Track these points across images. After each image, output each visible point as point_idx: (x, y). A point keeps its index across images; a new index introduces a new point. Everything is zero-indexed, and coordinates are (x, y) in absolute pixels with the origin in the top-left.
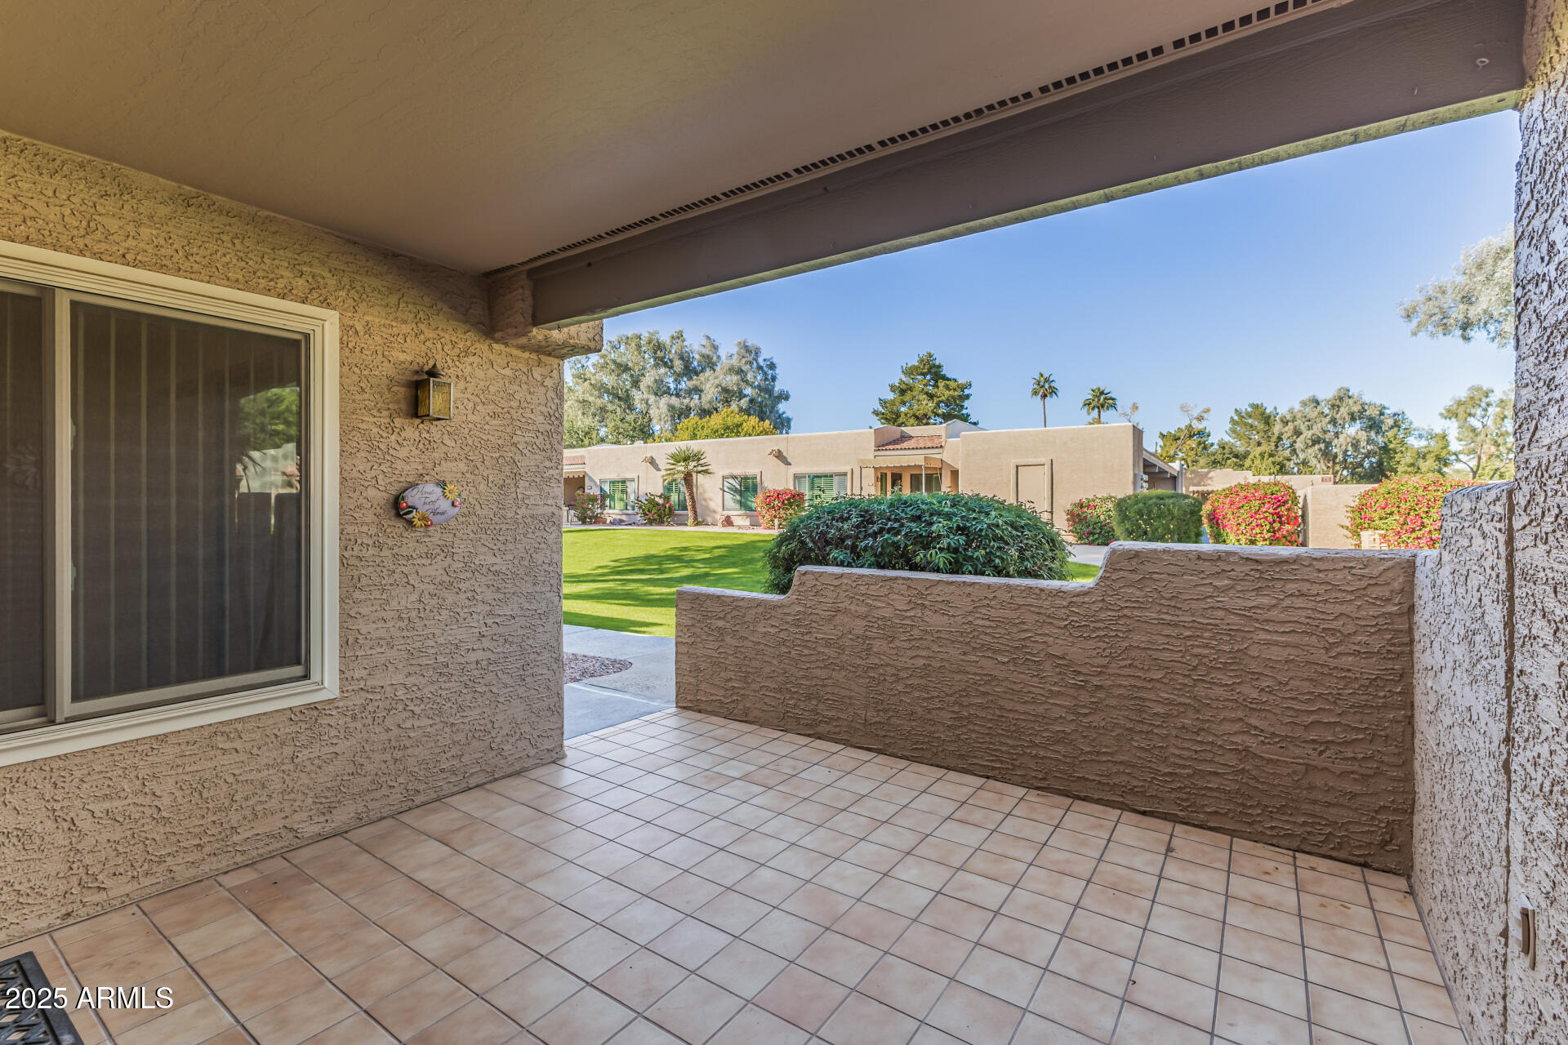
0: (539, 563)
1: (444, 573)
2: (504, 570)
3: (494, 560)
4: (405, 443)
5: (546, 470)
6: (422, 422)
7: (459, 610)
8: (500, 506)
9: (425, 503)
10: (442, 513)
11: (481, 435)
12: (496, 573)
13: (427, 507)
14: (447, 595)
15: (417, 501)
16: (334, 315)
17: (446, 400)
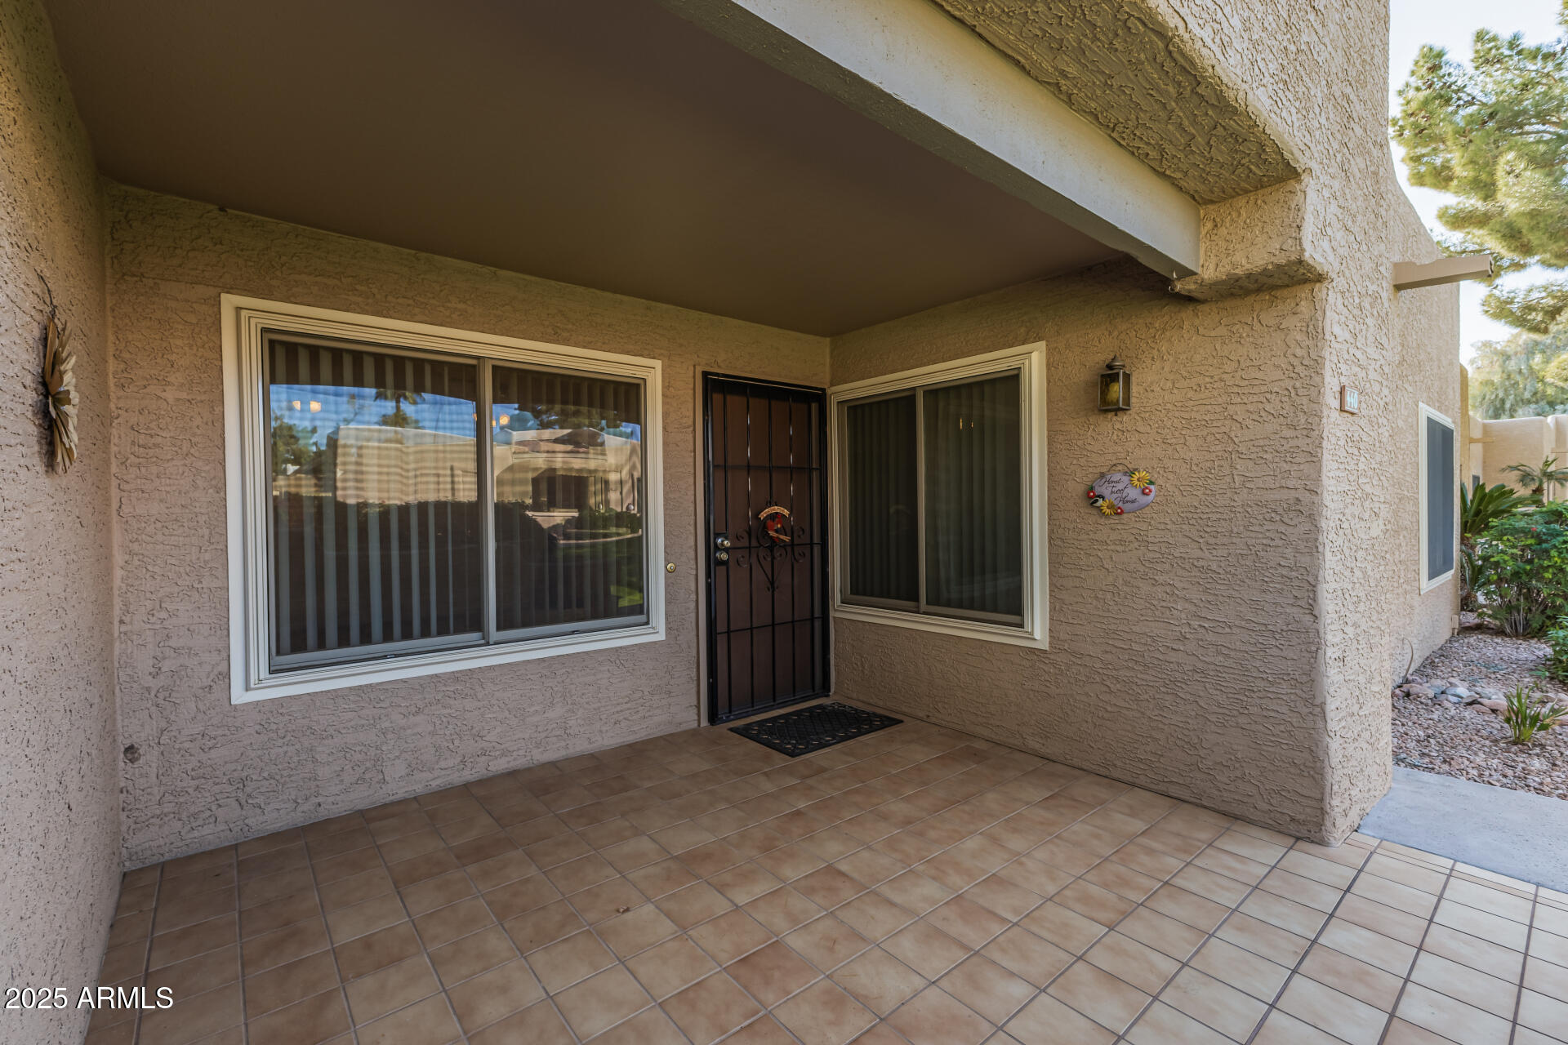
0: (1271, 564)
1: (1138, 562)
2: (1214, 567)
3: (1199, 553)
4: (1099, 437)
5: (1283, 442)
6: (1116, 415)
7: (1155, 603)
8: (1209, 492)
9: (1112, 492)
10: (1133, 502)
11: (1183, 414)
12: (1200, 569)
13: (1115, 496)
14: (1141, 585)
15: (1105, 490)
16: (1042, 344)
17: (1117, 390)
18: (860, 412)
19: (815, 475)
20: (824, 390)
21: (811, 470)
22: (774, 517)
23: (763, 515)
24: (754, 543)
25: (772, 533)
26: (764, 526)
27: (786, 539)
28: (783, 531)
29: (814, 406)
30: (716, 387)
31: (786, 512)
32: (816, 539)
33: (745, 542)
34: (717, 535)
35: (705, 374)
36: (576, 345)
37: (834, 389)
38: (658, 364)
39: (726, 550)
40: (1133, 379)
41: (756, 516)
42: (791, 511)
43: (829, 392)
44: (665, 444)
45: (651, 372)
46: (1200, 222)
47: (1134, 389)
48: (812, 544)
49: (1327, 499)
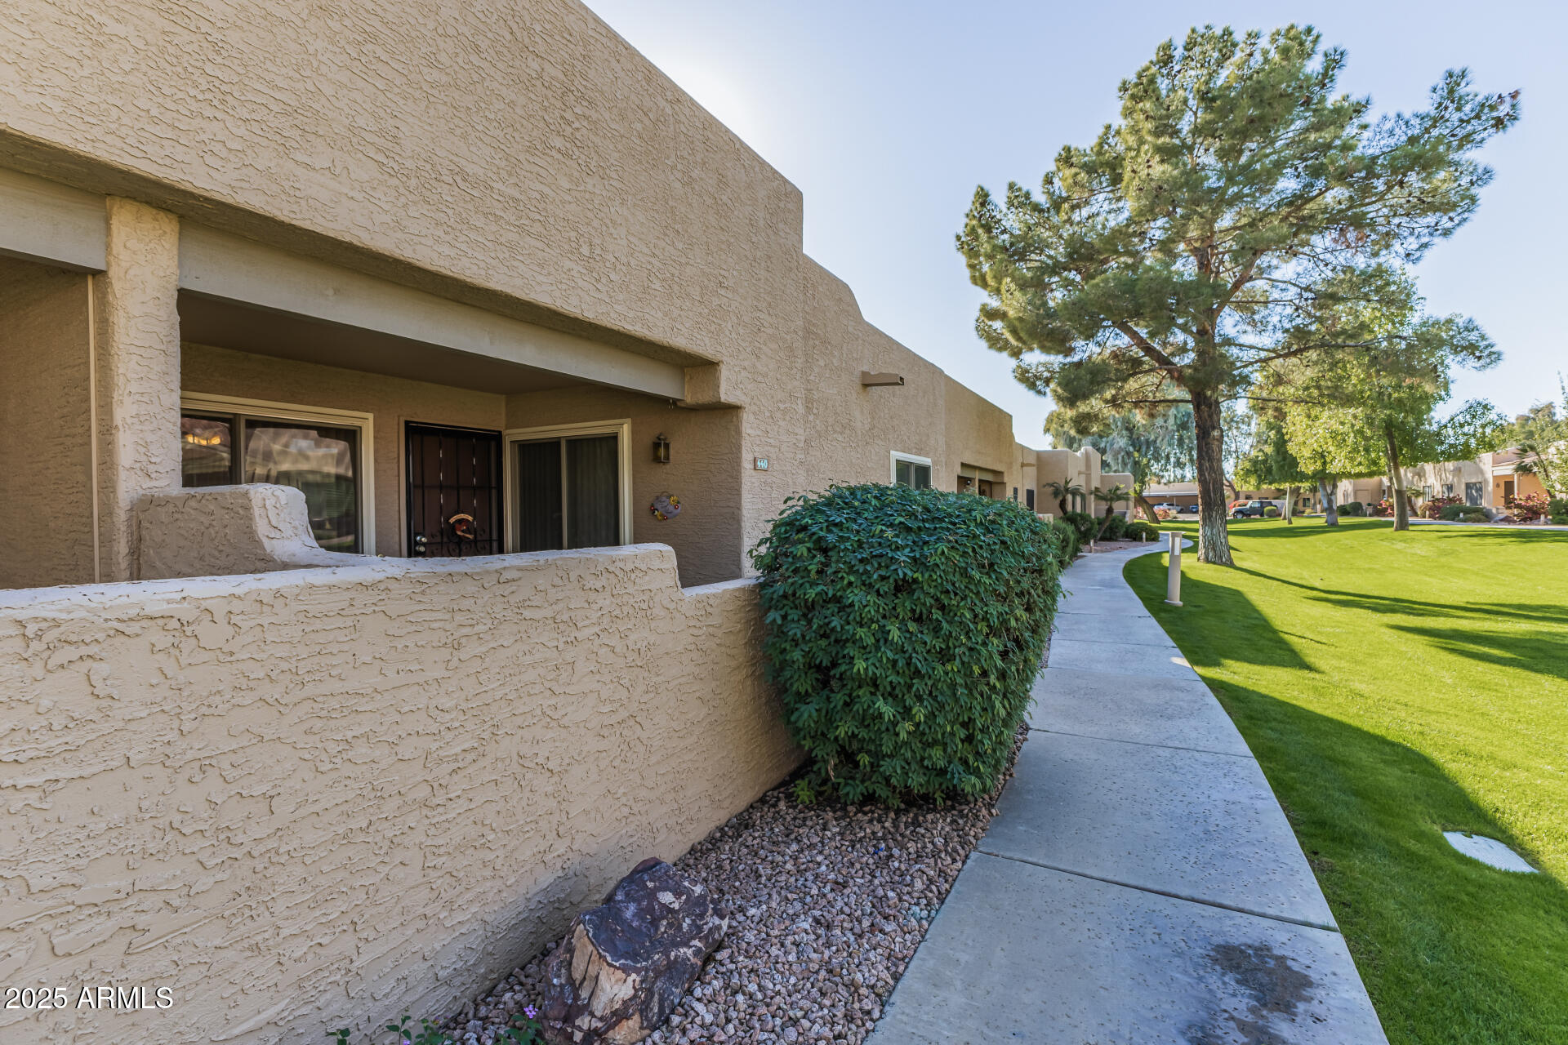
4: (656, 476)
5: (727, 484)
6: (662, 465)
8: (702, 508)
9: (662, 507)
10: (671, 512)
11: (691, 467)
13: (663, 509)
15: (658, 506)
16: (629, 420)
17: (662, 452)
18: (526, 449)
19: (494, 492)
20: (500, 432)
21: (490, 488)
22: (460, 521)
23: (452, 520)
24: (445, 540)
25: (459, 533)
26: (453, 527)
27: (471, 537)
28: (468, 531)
29: (493, 444)
30: (416, 433)
31: (470, 518)
32: (495, 536)
33: (438, 539)
34: (416, 534)
35: (407, 423)
36: (308, 404)
37: (508, 431)
38: (371, 416)
39: (424, 544)
40: (671, 446)
41: (447, 521)
42: (475, 518)
43: (504, 433)
44: (376, 471)
45: (367, 423)
46: (683, 379)
47: (672, 451)
48: (491, 540)
49: (745, 512)
